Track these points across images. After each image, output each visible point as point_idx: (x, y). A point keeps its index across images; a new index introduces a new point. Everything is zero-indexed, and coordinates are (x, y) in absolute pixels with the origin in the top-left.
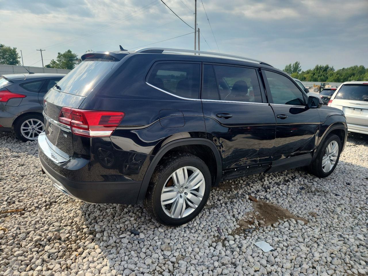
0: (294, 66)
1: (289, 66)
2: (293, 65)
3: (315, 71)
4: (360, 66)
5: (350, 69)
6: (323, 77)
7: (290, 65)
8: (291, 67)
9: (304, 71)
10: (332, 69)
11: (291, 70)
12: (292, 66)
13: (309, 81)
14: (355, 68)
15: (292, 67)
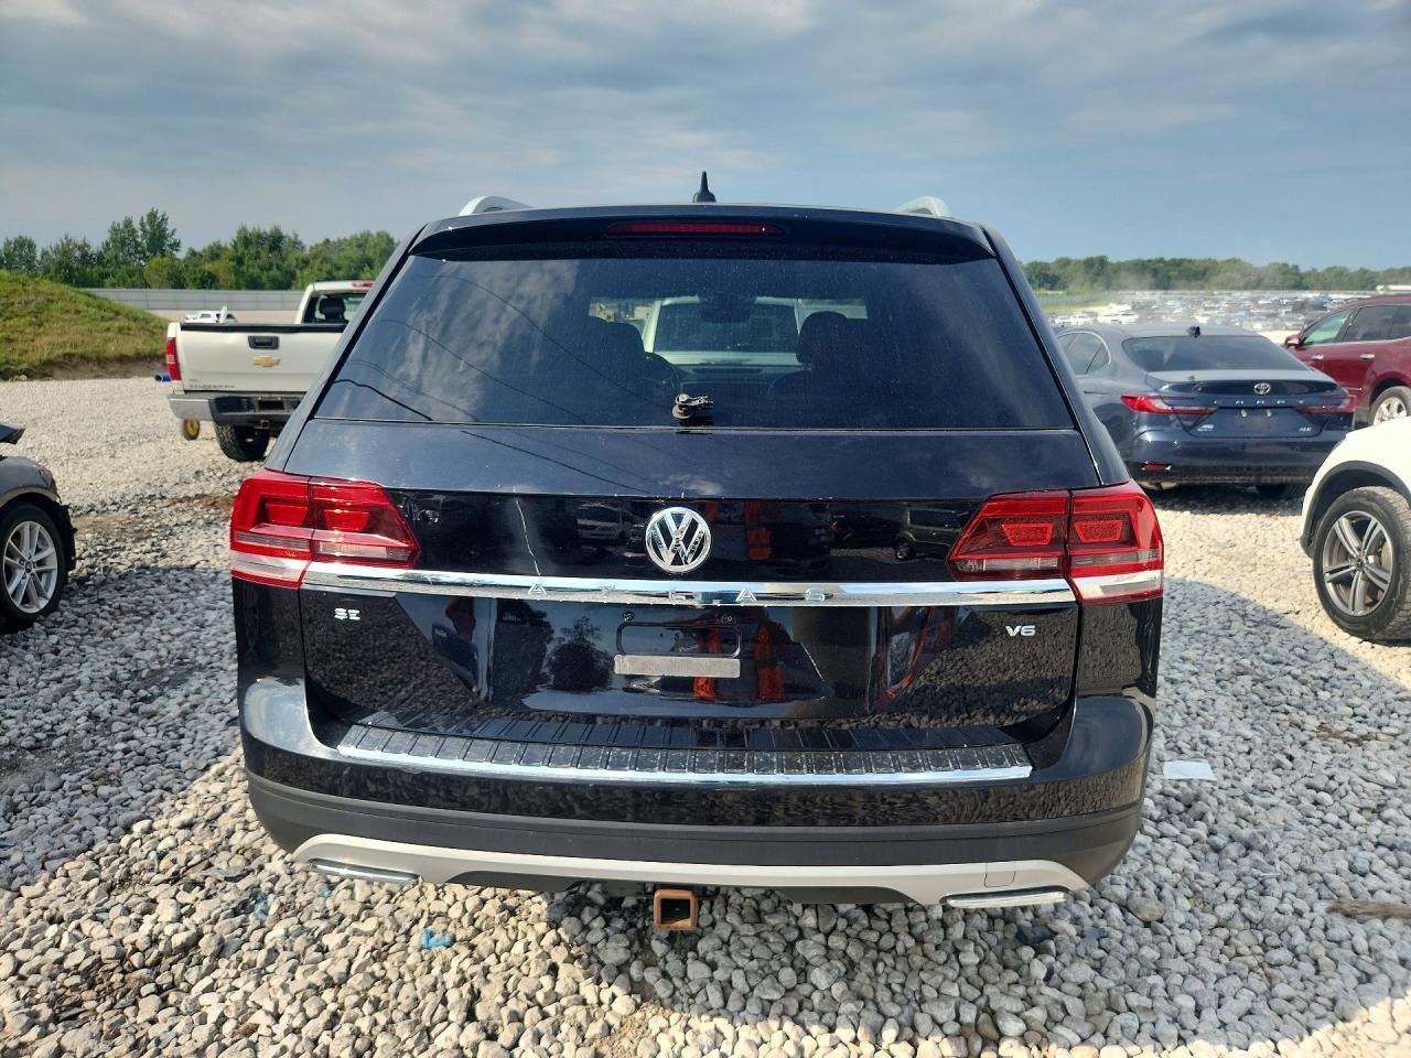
0: (148, 227)
1: (126, 226)
2: (142, 224)
3: (241, 250)
4: (379, 234)
5: (348, 242)
6: (278, 273)
7: (128, 223)
8: (134, 231)
9: (198, 249)
10: (296, 244)
11: (138, 244)
12: (136, 225)
13: (231, 288)
14: (366, 241)
15: (140, 233)
